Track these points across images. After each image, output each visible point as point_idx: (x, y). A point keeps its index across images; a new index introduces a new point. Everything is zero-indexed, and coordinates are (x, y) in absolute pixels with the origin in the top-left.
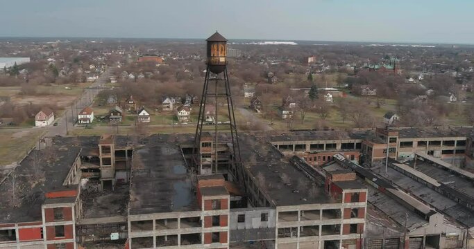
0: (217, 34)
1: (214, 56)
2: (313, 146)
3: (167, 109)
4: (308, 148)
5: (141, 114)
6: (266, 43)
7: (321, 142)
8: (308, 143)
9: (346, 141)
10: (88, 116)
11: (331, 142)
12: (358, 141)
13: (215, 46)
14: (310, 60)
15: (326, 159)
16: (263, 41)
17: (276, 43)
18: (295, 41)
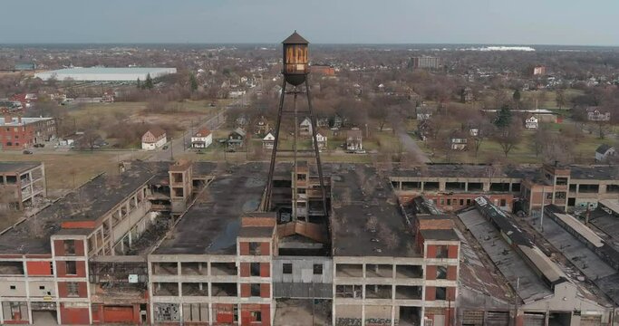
0: (295, 35)
1: (289, 63)
2: (449, 185)
3: (306, 134)
4: (442, 188)
5: (266, 138)
6: (490, 48)
7: (461, 180)
8: (443, 181)
9: (498, 181)
10: (203, 139)
11: (476, 180)
12: (514, 181)
13: (291, 50)
14: (536, 71)
15: (465, 203)
16: (486, 46)
17: (504, 48)
18: (531, 46)
